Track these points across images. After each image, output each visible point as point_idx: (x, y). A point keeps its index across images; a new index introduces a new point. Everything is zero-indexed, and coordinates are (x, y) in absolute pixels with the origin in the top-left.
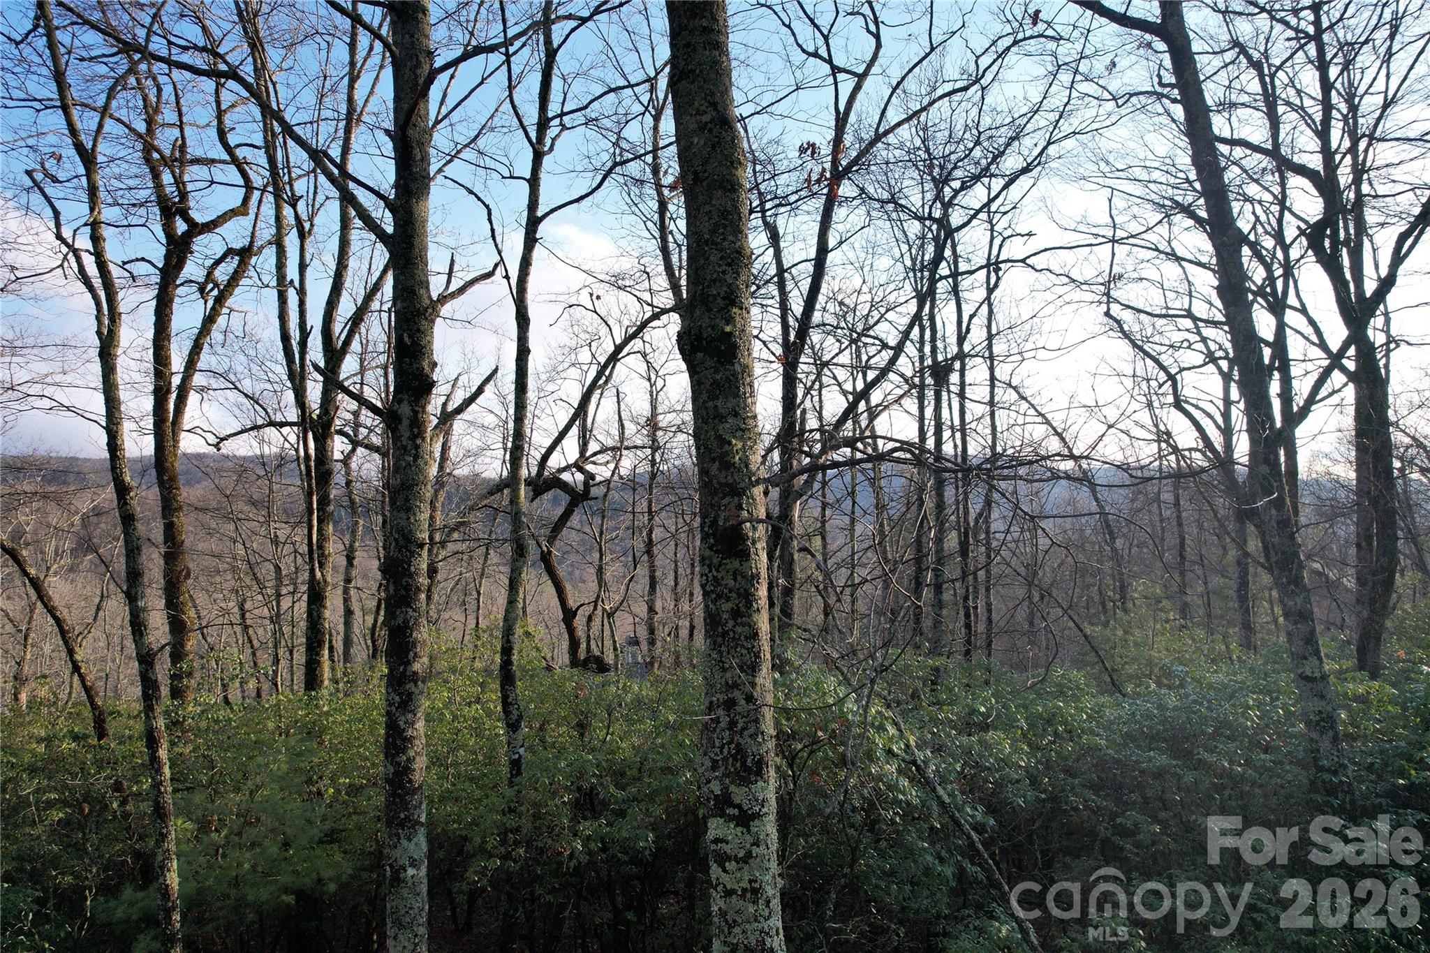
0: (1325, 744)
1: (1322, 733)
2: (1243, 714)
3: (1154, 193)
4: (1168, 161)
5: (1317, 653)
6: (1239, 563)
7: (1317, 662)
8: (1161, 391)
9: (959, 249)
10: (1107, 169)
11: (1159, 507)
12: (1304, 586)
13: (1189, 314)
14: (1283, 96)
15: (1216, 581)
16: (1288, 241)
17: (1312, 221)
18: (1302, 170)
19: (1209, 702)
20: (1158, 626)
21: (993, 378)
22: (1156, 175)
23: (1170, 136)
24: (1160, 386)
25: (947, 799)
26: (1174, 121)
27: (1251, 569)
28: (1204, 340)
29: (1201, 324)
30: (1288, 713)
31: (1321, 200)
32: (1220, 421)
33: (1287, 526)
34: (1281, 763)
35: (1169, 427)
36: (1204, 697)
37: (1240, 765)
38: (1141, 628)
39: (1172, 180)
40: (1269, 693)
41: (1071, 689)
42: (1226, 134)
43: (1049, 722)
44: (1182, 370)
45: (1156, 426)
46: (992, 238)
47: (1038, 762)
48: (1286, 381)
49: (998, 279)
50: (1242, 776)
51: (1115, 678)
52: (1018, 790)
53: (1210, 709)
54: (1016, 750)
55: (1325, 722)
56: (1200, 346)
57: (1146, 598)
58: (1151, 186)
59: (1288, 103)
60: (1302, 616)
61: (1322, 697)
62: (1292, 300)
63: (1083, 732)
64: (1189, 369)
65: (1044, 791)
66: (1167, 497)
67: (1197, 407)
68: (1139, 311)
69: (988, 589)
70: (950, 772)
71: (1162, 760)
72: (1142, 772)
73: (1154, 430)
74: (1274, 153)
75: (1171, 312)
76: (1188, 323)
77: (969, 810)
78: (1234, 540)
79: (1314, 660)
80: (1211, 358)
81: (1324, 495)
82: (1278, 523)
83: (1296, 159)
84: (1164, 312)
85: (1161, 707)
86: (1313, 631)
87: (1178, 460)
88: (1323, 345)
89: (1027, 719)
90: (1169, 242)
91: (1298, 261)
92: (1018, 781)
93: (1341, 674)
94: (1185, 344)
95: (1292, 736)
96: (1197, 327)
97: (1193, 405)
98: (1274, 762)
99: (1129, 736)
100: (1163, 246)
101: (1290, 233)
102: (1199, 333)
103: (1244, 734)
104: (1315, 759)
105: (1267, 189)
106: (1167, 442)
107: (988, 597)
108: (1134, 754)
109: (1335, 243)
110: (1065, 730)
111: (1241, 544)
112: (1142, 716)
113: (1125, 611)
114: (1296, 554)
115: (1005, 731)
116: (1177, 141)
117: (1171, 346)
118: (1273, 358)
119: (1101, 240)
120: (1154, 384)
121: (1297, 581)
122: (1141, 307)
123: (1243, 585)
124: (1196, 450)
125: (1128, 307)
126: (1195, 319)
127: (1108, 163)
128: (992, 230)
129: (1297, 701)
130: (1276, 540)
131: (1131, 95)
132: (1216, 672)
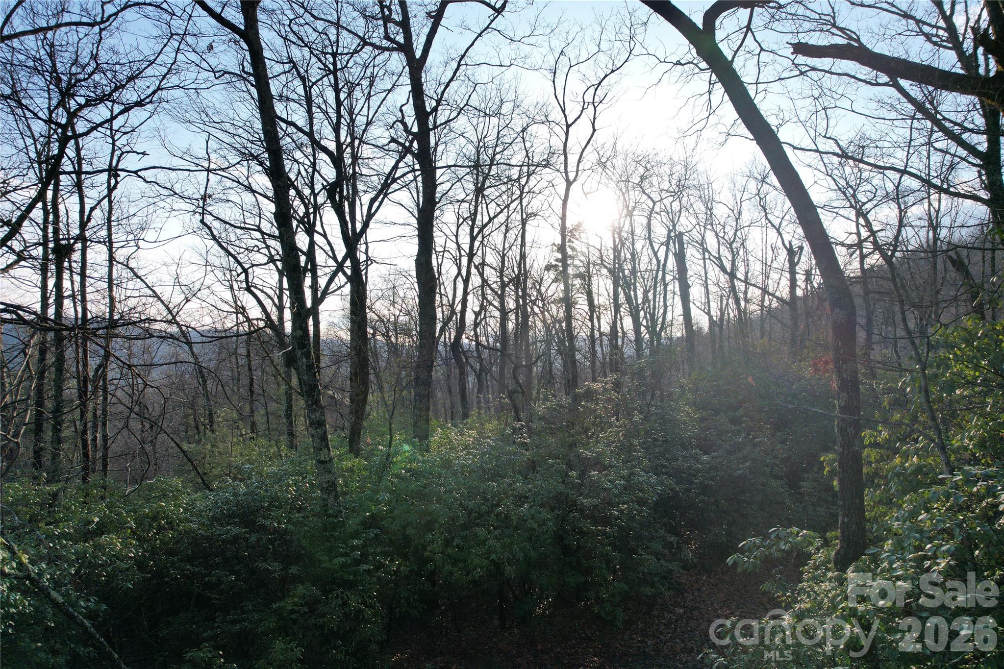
0: (331, 501)
1: (329, 494)
2: (286, 490)
3: (237, 142)
4: (248, 124)
5: (327, 446)
6: (286, 393)
7: (327, 451)
8: (239, 279)
9: (83, 153)
10: (207, 119)
11: (236, 358)
12: (321, 405)
13: (259, 230)
14: (316, 101)
15: (273, 406)
16: (316, 191)
17: (331, 181)
18: (325, 150)
19: (266, 485)
20: (235, 440)
21: (111, 259)
22: (240, 131)
23: (250, 108)
24: (238, 275)
25: (60, 600)
26: (252, 98)
27: (294, 397)
28: (268, 247)
29: (266, 237)
30: (311, 485)
31: (334, 170)
32: (276, 300)
33: (313, 369)
34: (307, 517)
35: (244, 304)
36: (263, 483)
37: (285, 523)
38: (224, 442)
39: (251, 138)
40: (301, 474)
41: (171, 492)
42: (284, 116)
43: (154, 519)
44: (253, 265)
45: (235, 302)
46: (113, 151)
47: (145, 551)
48: (315, 278)
49: (117, 183)
50: (286, 530)
51: (205, 479)
52: (128, 576)
53: (266, 491)
54: (125, 545)
55: (330, 488)
56: (265, 251)
57: (227, 421)
58: (236, 137)
59: (319, 107)
60: (320, 424)
61: (330, 472)
62: (318, 228)
63: (180, 521)
64: (257, 265)
65: (150, 572)
66: (242, 351)
67: (262, 291)
68: (226, 223)
69: (104, 424)
70: (64, 577)
71: (236, 530)
72: (223, 541)
73: (234, 305)
74: (310, 135)
75: (247, 226)
76: (258, 235)
77: (82, 603)
78: (283, 379)
79: (326, 450)
80: (271, 260)
81: (335, 349)
82: (307, 366)
83: (323, 143)
84: (243, 225)
85: (235, 495)
86: (325, 433)
87: (249, 325)
88: (334, 258)
89: (135, 520)
90: (247, 179)
91: (322, 205)
92: (127, 569)
93: (340, 458)
94: (256, 249)
95: (315, 499)
96: (264, 238)
97: (260, 289)
98: (303, 517)
99: (214, 518)
100: (242, 180)
101: (318, 187)
102: (265, 242)
103: (287, 503)
104: (326, 510)
105: (307, 157)
106: (243, 314)
107: (104, 430)
108: (218, 530)
109: (341, 197)
110: (167, 523)
111: (288, 382)
112: (222, 503)
113: (213, 431)
114: (316, 386)
115: (117, 532)
116: (254, 112)
117: (247, 249)
118: (306, 263)
119: (200, 168)
120: (234, 273)
121: (317, 402)
122: (227, 219)
123: (290, 407)
124: (261, 320)
125: (218, 218)
126: (263, 233)
127: (207, 115)
128: (114, 144)
129: (317, 477)
130: (305, 378)
131: (225, 73)
132: (270, 466)
